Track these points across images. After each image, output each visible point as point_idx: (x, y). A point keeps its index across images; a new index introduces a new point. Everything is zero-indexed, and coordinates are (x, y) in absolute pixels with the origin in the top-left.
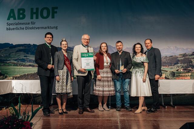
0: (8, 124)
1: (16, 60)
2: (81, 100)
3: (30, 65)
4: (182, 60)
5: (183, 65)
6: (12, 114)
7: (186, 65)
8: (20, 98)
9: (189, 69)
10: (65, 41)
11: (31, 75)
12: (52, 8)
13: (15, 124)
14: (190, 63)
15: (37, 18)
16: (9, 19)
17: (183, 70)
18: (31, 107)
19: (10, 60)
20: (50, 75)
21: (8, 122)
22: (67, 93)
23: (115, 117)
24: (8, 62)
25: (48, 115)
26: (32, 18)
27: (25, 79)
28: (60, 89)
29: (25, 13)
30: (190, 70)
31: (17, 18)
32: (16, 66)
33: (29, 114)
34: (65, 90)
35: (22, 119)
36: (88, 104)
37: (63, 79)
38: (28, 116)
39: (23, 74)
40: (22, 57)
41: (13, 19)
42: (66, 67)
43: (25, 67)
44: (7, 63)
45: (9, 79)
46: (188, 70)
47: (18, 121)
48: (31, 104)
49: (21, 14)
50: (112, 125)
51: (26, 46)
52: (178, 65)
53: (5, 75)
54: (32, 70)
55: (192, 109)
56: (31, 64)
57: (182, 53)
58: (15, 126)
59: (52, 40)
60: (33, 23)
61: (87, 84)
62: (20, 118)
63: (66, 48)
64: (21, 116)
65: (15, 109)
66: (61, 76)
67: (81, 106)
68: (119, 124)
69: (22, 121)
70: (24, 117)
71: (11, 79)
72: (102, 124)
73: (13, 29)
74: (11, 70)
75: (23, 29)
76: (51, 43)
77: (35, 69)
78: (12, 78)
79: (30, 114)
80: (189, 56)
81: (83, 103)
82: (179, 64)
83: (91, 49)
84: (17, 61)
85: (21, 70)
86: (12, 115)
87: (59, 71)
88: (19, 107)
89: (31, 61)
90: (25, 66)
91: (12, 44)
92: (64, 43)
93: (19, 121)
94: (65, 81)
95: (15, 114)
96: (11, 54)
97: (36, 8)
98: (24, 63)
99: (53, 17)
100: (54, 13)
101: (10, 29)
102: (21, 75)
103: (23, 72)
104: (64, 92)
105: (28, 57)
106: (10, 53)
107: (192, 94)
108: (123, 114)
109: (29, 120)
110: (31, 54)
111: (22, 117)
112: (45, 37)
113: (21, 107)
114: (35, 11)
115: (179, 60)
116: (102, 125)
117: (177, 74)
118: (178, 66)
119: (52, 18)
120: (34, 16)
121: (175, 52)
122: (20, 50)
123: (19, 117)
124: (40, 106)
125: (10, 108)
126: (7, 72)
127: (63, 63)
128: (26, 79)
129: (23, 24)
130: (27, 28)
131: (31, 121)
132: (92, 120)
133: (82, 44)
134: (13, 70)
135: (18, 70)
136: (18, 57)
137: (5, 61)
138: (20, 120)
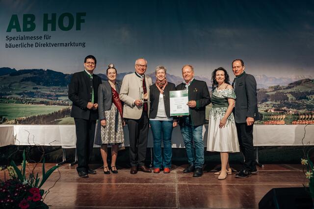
0: (5, 192)
1: (20, 94)
2: (134, 154)
3: (42, 103)
4: (272, 95)
5: (275, 103)
6: (13, 177)
7: (279, 103)
8: (26, 153)
10: (113, 68)
11: (44, 118)
12: (77, 13)
13: (17, 192)
14: (284, 100)
15: (54, 29)
16: (9, 30)
17: (275, 110)
18: (42, 168)
19: (11, 94)
20: (90, 118)
21: (6, 189)
22: (116, 144)
23: (171, 181)
24: (8, 97)
25: (86, 176)
26: (45, 29)
27: (35, 124)
28: (106, 139)
29: (34, 22)
30: (285, 111)
31: (22, 30)
32: (20, 103)
33: (38, 178)
34: (114, 140)
35: (27, 184)
36: (144, 160)
37: (110, 124)
38: (36, 179)
39: (32, 116)
40: (30, 89)
41: (16, 31)
42: (115, 106)
44: (6, 98)
45: (9, 124)
46: (282, 110)
47: (21, 188)
48: (42, 162)
49: (29, 23)
50: (166, 193)
51: (36, 72)
52: (268, 103)
53: (3, 117)
54: (45, 109)
56: (45, 100)
57: (273, 85)
58: (16, 194)
59: (95, 67)
60: (47, 37)
61: (141, 130)
62: (25, 182)
63: (115, 77)
64: (27, 180)
65: (17, 169)
66: (109, 119)
67: (134, 162)
68: (177, 192)
69: (28, 187)
70: (31, 181)
71: (12, 124)
72: (151, 192)
73: (17, 46)
74: (13, 109)
75: (32, 45)
76: (93, 70)
77: (50, 108)
78: (14, 121)
79: (41, 177)
80: (284, 89)
81: (137, 158)
82: (268, 101)
83: (148, 81)
84: (22, 96)
85: (28, 109)
86: (12, 178)
87: (106, 112)
88: (23, 166)
89: (44, 96)
90: (35, 103)
91: (14, 69)
92: (111, 71)
93: (23, 187)
94: (113, 126)
95: (16, 176)
96: (13, 85)
97: (52, 14)
98: (33, 99)
99: (78, 28)
100: (80, 21)
101: (11, 46)
102: (29, 118)
103: (32, 113)
104: (112, 142)
105: (39, 90)
106: (11, 83)
108: (183, 177)
109: (39, 185)
110: (44, 85)
111: (28, 181)
112: (85, 62)
113: (26, 166)
114: (50, 18)
115: (268, 96)
116: (150, 194)
117: (266, 117)
118: (267, 105)
119: (77, 30)
120: (50, 26)
121: (263, 83)
122: (27, 79)
123: (23, 181)
124: (57, 165)
125: (9, 168)
126: (6, 112)
127: (111, 100)
128: (37, 123)
129: (31, 38)
130: (37, 45)
131: (42, 188)
132: (136, 185)
133: (135, 73)
134: (15, 109)
135: (24, 109)
136: (25, 89)
137: (3, 95)
138: (25, 185)
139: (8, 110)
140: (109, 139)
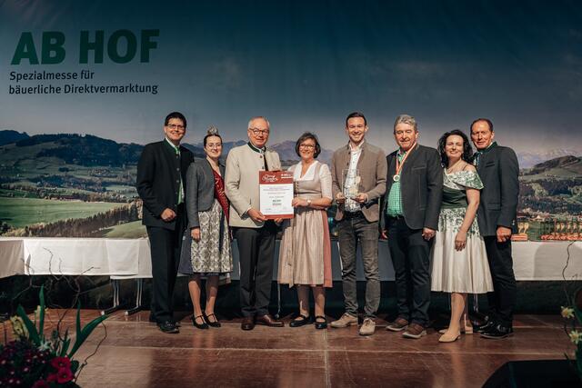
0: (6, 364)
1: (35, 180)
3: (76, 196)
6: (20, 337)
8: (45, 291)
9: (524, 211)
10: (216, 135)
11: (79, 225)
12: (143, 31)
13: (29, 364)
14: (527, 195)
15: (99, 59)
16: (16, 61)
18: (75, 318)
19: (17, 180)
21: (8, 360)
24: (12, 185)
26: (84, 59)
27: (62, 236)
28: (201, 263)
29: (63, 46)
30: (528, 215)
31: (40, 60)
32: (36, 197)
33: (68, 338)
35: (48, 350)
36: (267, 304)
37: (209, 237)
38: (64, 341)
39: (57, 220)
40: (54, 171)
41: (29, 63)
42: (218, 204)
43: (63, 202)
44: (9, 188)
45: (13, 235)
47: (35, 357)
48: (75, 308)
49: (53, 48)
50: (306, 368)
51: (65, 139)
53: (4, 223)
54: (81, 208)
55: (531, 324)
56: (81, 191)
58: (26, 370)
60: (87, 75)
62: (44, 346)
63: (219, 153)
64: (46, 343)
65: (27, 322)
66: (207, 226)
67: (249, 308)
68: (327, 367)
69: (48, 355)
70: (54, 345)
71: (19, 235)
73: (30, 90)
74: (21, 208)
75: (58, 90)
77: (90, 206)
78: (23, 231)
79: (73, 336)
80: (526, 174)
83: (272, 157)
84: (39, 183)
85: (50, 209)
86: (18, 339)
87: (200, 214)
88: (38, 315)
89: (80, 184)
90: (63, 197)
91: (25, 133)
92: (213, 140)
93: (38, 355)
94: (215, 242)
95: (27, 335)
96: (23, 163)
97: (97, 32)
98: (59, 189)
99: (145, 59)
100: (148, 46)
101: (18, 91)
102: (51, 224)
103: (57, 216)
104: (212, 269)
105: (70, 173)
106: (20, 159)
107: (532, 281)
108: (338, 339)
109: (69, 352)
110: (79, 164)
111: (49, 345)
112: (166, 124)
113: (46, 316)
114: (92, 39)
119: (142, 61)
120: (91, 54)
122: (49, 153)
123: (40, 345)
124: (103, 313)
125: (13, 319)
126: (8, 213)
127: (211, 193)
128: (66, 235)
129: (57, 76)
130: (68, 89)
131: (75, 358)
132: (250, 352)
133: (249, 144)
134: (25, 208)
135: (42, 208)
136: (43, 171)
137: (4, 181)
138: (44, 352)
139: (12, 210)
140: (208, 263)
